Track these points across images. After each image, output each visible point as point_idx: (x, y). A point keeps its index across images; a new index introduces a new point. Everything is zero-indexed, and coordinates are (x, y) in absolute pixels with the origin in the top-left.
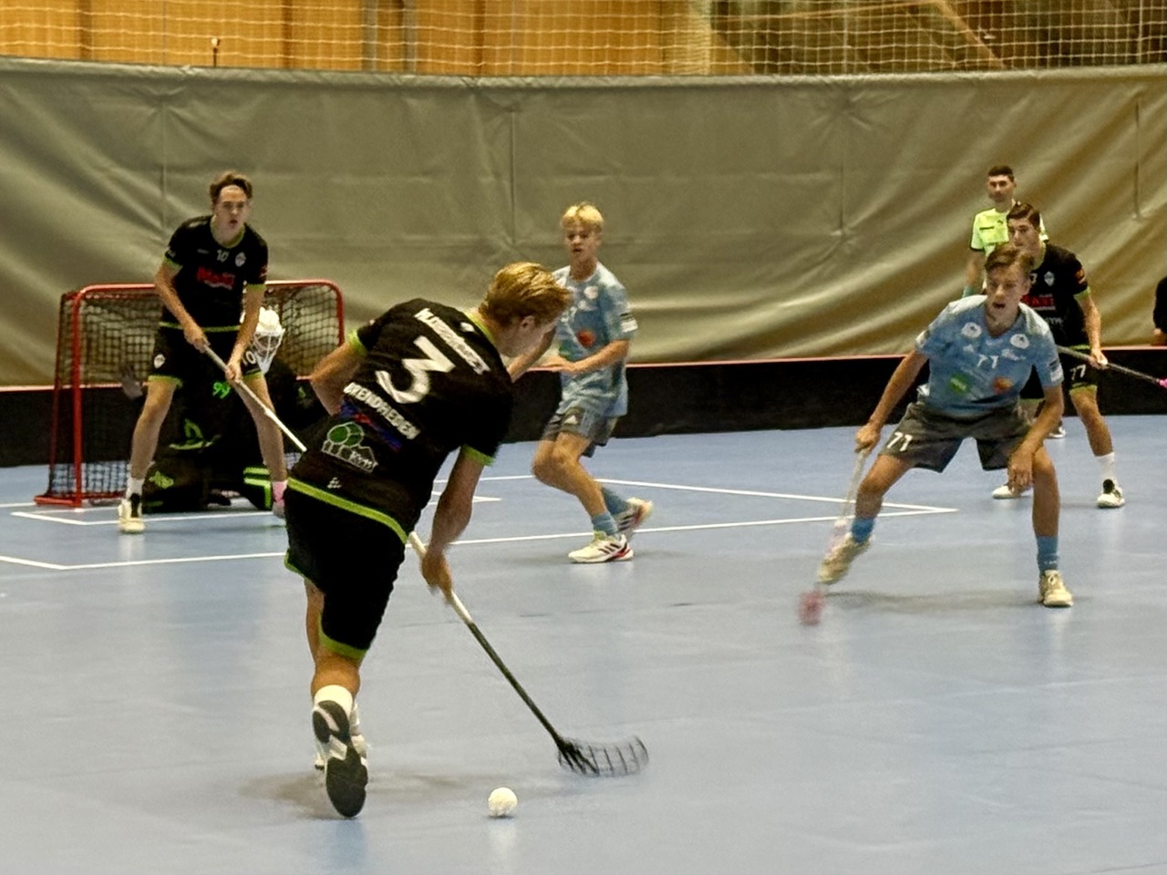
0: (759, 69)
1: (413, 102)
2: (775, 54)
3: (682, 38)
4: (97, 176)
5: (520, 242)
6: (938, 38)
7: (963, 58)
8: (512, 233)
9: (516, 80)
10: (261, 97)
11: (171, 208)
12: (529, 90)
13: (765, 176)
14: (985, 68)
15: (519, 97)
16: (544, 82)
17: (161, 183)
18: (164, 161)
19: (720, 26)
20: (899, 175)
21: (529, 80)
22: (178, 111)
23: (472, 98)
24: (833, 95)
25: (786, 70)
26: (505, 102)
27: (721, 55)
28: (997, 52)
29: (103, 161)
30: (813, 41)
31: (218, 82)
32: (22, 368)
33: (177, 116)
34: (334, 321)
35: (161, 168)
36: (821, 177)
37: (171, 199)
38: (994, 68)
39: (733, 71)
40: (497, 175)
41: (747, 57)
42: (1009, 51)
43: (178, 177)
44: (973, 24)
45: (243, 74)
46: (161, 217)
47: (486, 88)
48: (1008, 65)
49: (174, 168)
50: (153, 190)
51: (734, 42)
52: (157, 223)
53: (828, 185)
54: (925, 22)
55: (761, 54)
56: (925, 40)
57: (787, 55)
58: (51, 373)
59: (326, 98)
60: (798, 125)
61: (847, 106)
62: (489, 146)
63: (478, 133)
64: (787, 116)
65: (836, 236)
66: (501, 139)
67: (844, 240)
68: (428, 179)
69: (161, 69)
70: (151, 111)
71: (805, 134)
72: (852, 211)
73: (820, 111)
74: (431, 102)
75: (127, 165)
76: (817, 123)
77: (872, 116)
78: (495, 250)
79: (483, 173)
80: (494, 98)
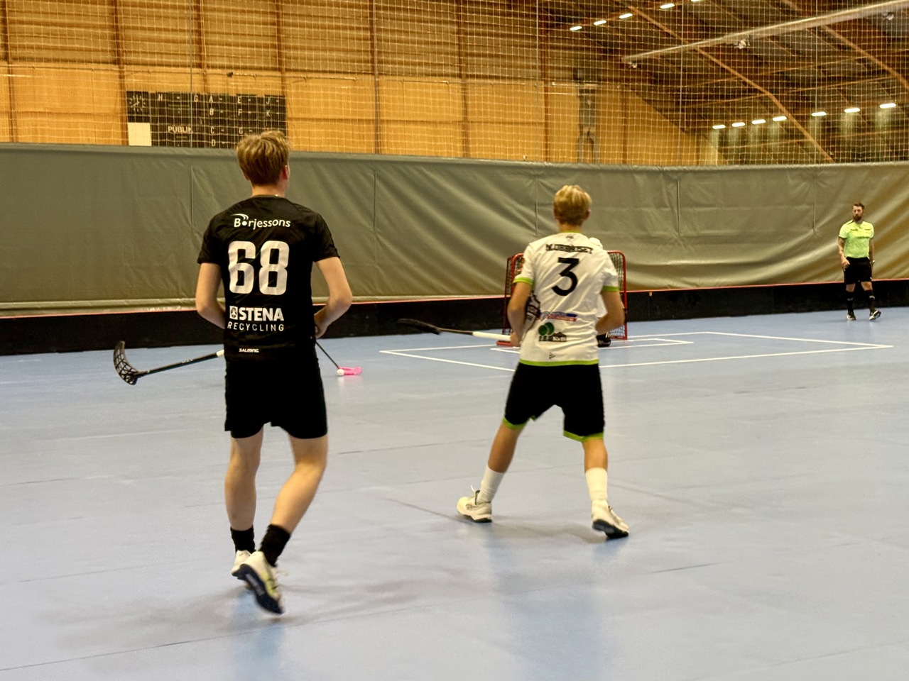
3: (704, 157)
4: (509, 207)
5: (682, 235)
8: (677, 230)
9: (680, 167)
11: (539, 220)
12: (685, 172)
13: (782, 207)
15: (680, 174)
16: (691, 168)
17: (535, 211)
18: (537, 202)
20: (839, 207)
21: (685, 167)
22: (543, 181)
23: (661, 176)
24: (810, 173)
26: (675, 177)
29: (513, 202)
30: (759, 156)
31: (558, 169)
33: (542, 183)
35: (535, 205)
36: (804, 207)
37: (540, 217)
40: (672, 207)
43: (543, 208)
44: (826, 150)
46: (535, 224)
47: (666, 171)
49: (540, 204)
50: (532, 213)
51: (726, 157)
52: (533, 227)
53: (809, 210)
60: (796, 186)
61: (815, 177)
62: (669, 194)
63: (664, 190)
64: (791, 182)
65: (811, 232)
66: (673, 192)
67: (815, 233)
68: (645, 209)
69: (535, 163)
70: (531, 181)
71: (799, 188)
72: (817, 221)
73: (804, 179)
74: (645, 176)
75: (522, 204)
76: (804, 184)
77: (828, 182)
78: (671, 239)
79: (666, 207)
80: (670, 175)
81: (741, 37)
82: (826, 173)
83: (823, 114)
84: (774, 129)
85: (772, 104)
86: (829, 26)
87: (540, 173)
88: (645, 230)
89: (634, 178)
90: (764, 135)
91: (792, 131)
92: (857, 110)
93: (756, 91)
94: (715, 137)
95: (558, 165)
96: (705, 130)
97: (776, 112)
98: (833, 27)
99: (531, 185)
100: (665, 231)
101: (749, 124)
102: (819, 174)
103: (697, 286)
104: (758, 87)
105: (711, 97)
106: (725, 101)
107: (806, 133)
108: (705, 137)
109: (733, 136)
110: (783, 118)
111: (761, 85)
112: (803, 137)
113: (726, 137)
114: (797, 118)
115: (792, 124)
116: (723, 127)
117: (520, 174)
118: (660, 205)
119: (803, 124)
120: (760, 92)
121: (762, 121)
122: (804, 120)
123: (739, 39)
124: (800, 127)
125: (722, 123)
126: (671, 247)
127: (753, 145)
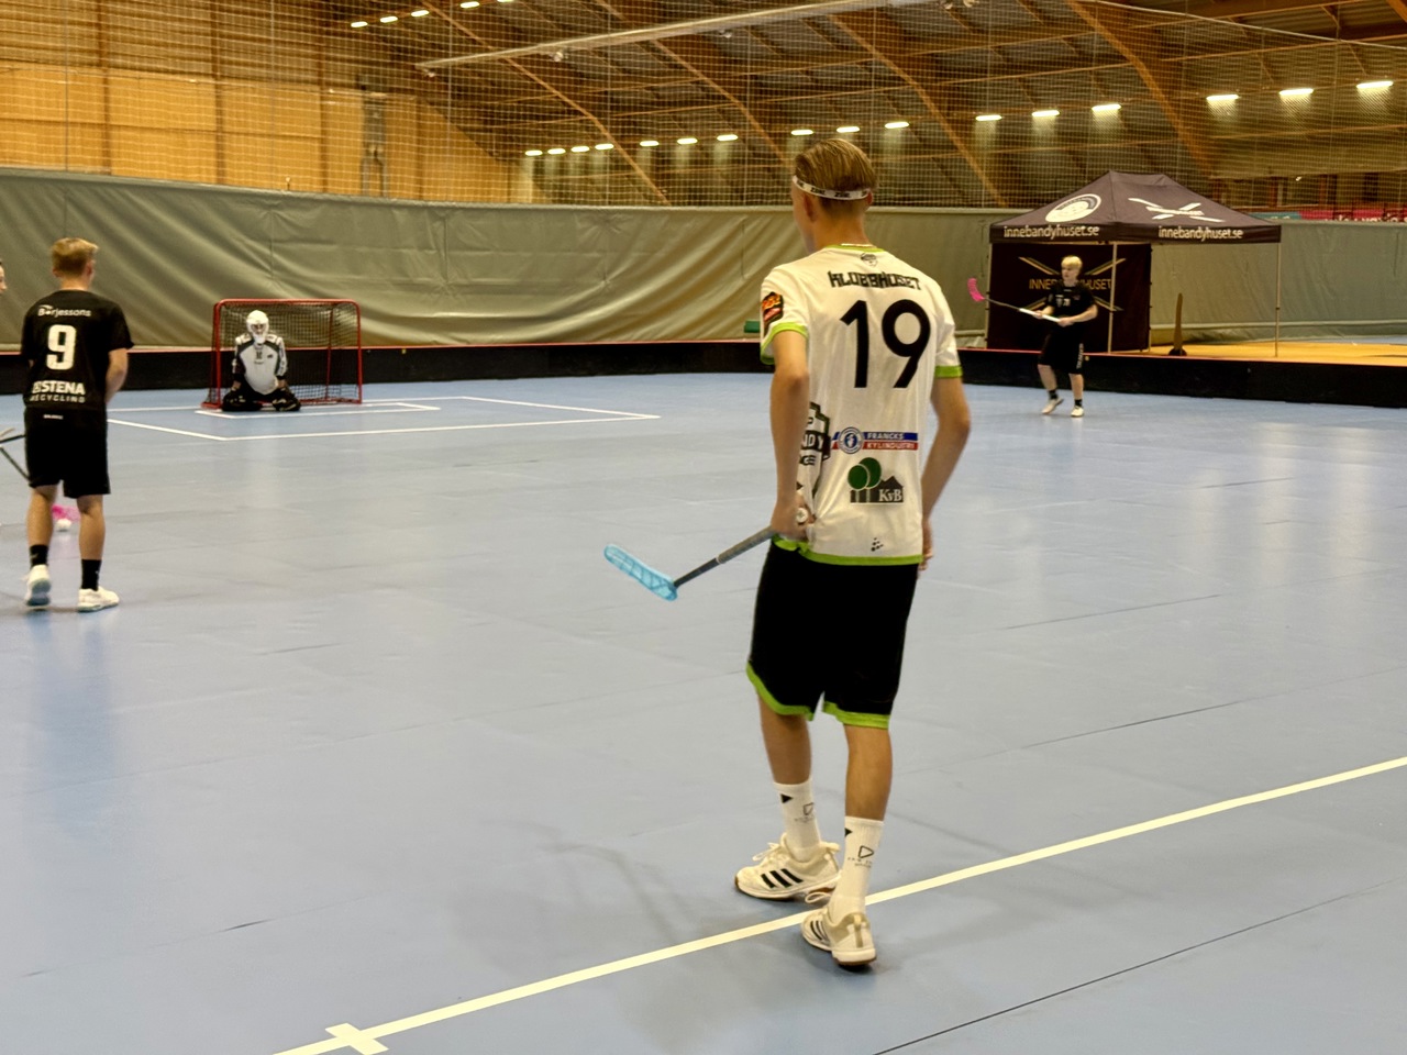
0: (554, 202)
1: (396, 212)
2: (562, 195)
3: (516, 186)
4: (238, 244)
5: (450, 282)
6: (640, 189)
7: (652, 200)
8: (445, 276)
9: (448, 204)
10: (324, 206)
11: (275, 260)
12: (454, 209)
13: (569, 254)
14: (662, 205)
15: (448, 212)
16: (461, 205)
17: (270, 248)
18: (272, 237)
19: (535, 180)
20: (634, 256)
21: (454, 204)
22: (281, 213)
23: (426, 213)
24: (601, 215)
25: (567, 202)
26: (442, 214)
27: (535, 194)
28: (668, 197)
29: (243, 237)
30: (580, 188)
31: (298, 198)
32: (197, 338)
33: (278, 215)
34: (356, 316)
35: (270, 241)
36: (595, 255)
37: (276, 256)
38: (666, 205)
39: (541, 202)
40: (438, 249)
41: (548, 195)
42: (673, 197)
43: (278, 245)
44: (657, 184)
45: (311, 195)
46: (270, 264)
47: (432, 207)
48: (673, 204)
49: (276, 241)
50: (266, 251)
51: (542, 187)
52: (267, 267)
53: (598, 260)
54: (634, 182)
55: (554, 194)
56: (634, 190)
57: (567, 195)
58: (210, 339)
59: (352, 208)
60: (585, 230)
61: (608, 221)
62: (435, 235)
63: (429, 229)
64: (580, 226)
65: (602, 284)
66: (440, 232)
67: (607, 286)
68: (405, 251)
69: (270, 192)
70: (265, 213)
71: (588, 234)
72: (610, 271)
73: (595, 223)
74: (405, 212)
75: (252, 238)
76: (594, 228)
77: (620, 226)
78: (437, 287)
79: (431, 249)
80: (437, 212)
81: (558, 49)
82: (620, 216)
83: (655, 143)
84: (598, 160)
85: (594, 129)
86: (659, 41)
87: (276, 203)
88: (407, 276)
89: (392, 213)
90: (586, 166)
91: (617, 161)
92: (692, 141)
93: (576, 113)
94: (529, 166)
95: (298, 195)
96: (518, 155)
97: (602, 139)
98: (665, 42)
99: (265, 217)
100: (429, 276)
101: (568, 150)
102: (613, 217)
103: (469, 343)
104: (579, 108)
105: (525, 117)
106: (541, 122)
107: (632, 163)
108: (518, 163)
109: (550, 164)
110: (609, 146)
111: (581, 105)
112: (629, 168)
113: (542, 164)
114: (623, 146)
115: (618, 153)
116: (539, 153)
117: (252, 203)
118: (424, 246)
119: (629, 153)
120: (582, 114)
121: (585, 149)
122: (633, 150)
123: (557, 50)
124: (626, 156)
125: (537, 148)
126: (437, 296)
127: (574, 176)
